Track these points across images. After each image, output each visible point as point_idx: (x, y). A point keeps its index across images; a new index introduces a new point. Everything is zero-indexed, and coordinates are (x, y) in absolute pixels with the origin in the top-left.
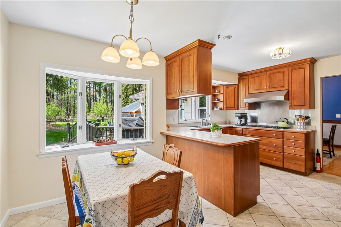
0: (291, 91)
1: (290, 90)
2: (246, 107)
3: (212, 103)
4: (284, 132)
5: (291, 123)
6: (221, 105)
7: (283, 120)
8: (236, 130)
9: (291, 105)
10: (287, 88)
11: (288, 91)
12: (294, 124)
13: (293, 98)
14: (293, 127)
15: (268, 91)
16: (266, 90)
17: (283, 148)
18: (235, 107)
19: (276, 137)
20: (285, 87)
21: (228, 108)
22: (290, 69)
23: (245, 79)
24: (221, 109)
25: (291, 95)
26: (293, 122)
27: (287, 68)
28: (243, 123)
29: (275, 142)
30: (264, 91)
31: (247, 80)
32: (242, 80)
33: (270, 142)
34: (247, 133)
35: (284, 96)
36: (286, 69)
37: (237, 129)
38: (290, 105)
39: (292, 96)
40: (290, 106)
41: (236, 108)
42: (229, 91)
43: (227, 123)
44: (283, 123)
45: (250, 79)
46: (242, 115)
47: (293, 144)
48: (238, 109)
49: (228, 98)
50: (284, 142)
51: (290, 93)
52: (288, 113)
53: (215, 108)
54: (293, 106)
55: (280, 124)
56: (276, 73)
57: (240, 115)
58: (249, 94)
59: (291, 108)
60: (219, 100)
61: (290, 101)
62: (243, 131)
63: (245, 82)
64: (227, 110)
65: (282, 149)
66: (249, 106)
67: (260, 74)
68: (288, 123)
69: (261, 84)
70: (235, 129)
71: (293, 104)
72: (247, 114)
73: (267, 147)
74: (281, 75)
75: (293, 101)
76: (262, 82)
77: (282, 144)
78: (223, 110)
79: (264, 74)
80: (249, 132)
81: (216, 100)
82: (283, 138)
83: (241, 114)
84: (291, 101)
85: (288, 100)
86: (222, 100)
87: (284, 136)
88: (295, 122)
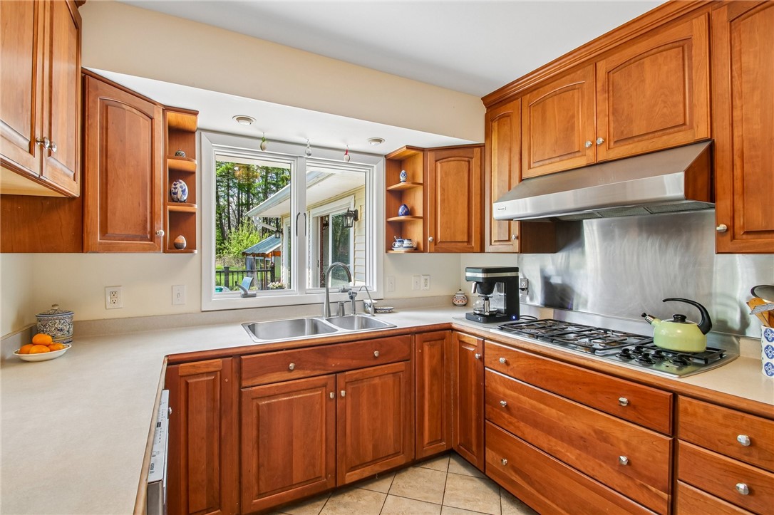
0: (728, 146)
1: (722, 138)
2: (509, 240)
3: (388, 223)
4: (681, 397)
5: (724, 327)
6: (417, 233)
7: (682, 308)
8: (462, 342)
9: (731, 229)
10: (703, 132)
11: (711, 150)
12: (742, 332)
13: (738, 184)
14: (736, 348)
15: (600, 159)
16: (590, 153)
17: (673, 491)
18: (469, 241)
19: (634, 413)
20: (691, 127)
21: (444, 246)
22: (721, 18)
23: (508, 115)
24: (416, 250)
25: (728, 166)
26: (734, 319)
27: (703, 18)
28: (498, 312)
29: (627, 443)
30: (581, 161)
31: (516, 121)
32: (495, 125)
33: (603, 437)
34: (500, 364)
35: (681, 175)
36: (699, 24)
37: (467, 338)
38: (722, 227)
39: (738, 172)
40: (720, 234)
41: (475, 243)
42: (446, 174)
43: (456, 303)
44: (679, 329)
45: (525, 111)
46: (490, 275)
47: (742, 486)
48: (482, 250)
49: (443, 201)
50: (682, 459)
51: (722, 158)
52: (710, 273)
53: (397, 244)
54: (739, 232)
55: (664, 332)
56: (639, 58)
57: (480, 275)
58: (521, 180)
59: (730, 246)
60: (410, 212)
61: (724, 203)
62: (487, 351)
63: (506, 129)
64: (437, 251)
65: (665, 496)
66: (522, 238)
67: (565, 83)
68: (706, 326)
69: (569, 128)
70: (459, 336)
71: (739, 222)
72: (516, 270)
73: (584, 455)
74: (669, 62)
75: (739, 205)
76: (573, 116)
77: (666, 467)
78: (425, 251)
79: (584, 77)
80: (506, 362)
81: (401, 210)
82: (674, 432)
83: (486, 271)
84: (729, 203)
85: (712, 197)
86: (419, 212)
87: (682, 418)
88: (745, 323)
